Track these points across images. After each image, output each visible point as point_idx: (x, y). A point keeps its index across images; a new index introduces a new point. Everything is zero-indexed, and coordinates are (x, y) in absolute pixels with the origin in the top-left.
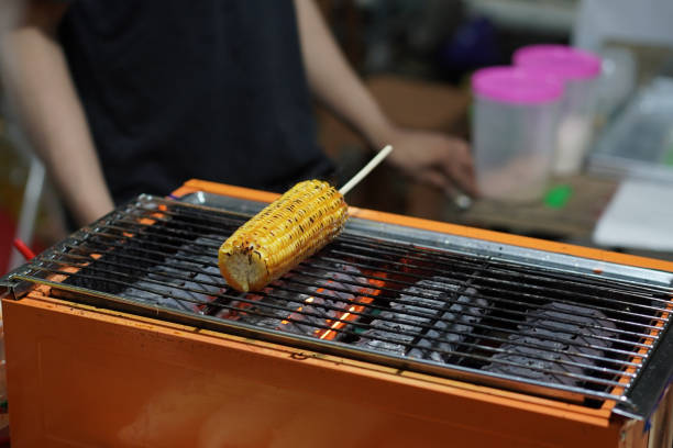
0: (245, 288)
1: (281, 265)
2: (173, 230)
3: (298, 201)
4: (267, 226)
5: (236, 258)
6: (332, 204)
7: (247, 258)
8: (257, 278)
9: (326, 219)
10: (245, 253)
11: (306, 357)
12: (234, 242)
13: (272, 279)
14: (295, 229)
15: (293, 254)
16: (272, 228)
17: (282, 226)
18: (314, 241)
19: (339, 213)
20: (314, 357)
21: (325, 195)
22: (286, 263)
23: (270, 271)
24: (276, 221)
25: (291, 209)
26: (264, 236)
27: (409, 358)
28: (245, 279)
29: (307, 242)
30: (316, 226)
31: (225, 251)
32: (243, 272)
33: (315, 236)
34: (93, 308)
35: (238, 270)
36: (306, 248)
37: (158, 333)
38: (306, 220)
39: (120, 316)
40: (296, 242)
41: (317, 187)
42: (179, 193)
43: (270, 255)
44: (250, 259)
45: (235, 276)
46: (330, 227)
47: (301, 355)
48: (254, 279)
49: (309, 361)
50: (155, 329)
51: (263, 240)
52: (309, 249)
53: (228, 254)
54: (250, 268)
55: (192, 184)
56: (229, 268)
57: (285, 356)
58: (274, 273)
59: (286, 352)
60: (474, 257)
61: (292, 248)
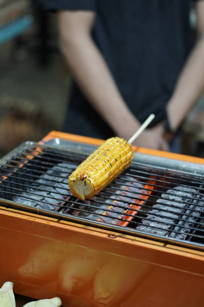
0: (83, 198)
1: (102, 185)
2: (44, 163)
3: (108, 150)
4: (93, 165)
5: (78, 183)
6: (126, 150)
7: (83, 182)
8: (89, 193)
9: (123, 159)
10: (82, 180)
11: (116, 236)
12: (77, 175)
13: (96, 193)
14: (108, 165)
15: (107, 179)
16: (96, 166)
17: (101, 165)
18: (117, 171)
19: (129, 154)
20: (120, 237)
21: (122, 145)
22: (103, 184)
23: (96, 189)
24: (98, 162)
25: (105, 155)
26: (92, 171)
27: (170, 238)
28: (83, 193)
29: (114, 171)
30: (118, 163)
31: (72, 179)
32: (81, 190)
33: (118, 168)
34: (5, 208)
35: (79, 188)
36: (113, 175)
37: (38, 223)
38: (113, 160)
39: (18, 213)
40: (108, 172)
41: (118, 142)
42: (47, 139)
43: (95, 180)
44: (85, 184)
45: (78, 191)
46: (125, 162)
47: (113, 235)
48: (88, 193)
49: (118, 239)
50: (37, 220)
51: (92, 173)
52: (115, 175)
53: (74, 181)
54: (85, 187)
55: (53, 134)
56: (74, 188)
57: (105, 236)
58: (98, 190)
59: (105, 233)
60: (199, 177)
61: (106, 175)
